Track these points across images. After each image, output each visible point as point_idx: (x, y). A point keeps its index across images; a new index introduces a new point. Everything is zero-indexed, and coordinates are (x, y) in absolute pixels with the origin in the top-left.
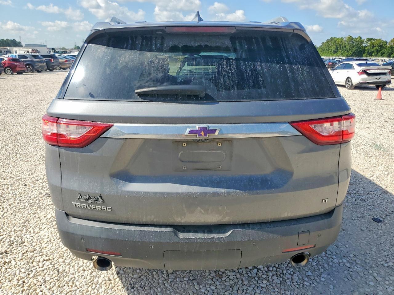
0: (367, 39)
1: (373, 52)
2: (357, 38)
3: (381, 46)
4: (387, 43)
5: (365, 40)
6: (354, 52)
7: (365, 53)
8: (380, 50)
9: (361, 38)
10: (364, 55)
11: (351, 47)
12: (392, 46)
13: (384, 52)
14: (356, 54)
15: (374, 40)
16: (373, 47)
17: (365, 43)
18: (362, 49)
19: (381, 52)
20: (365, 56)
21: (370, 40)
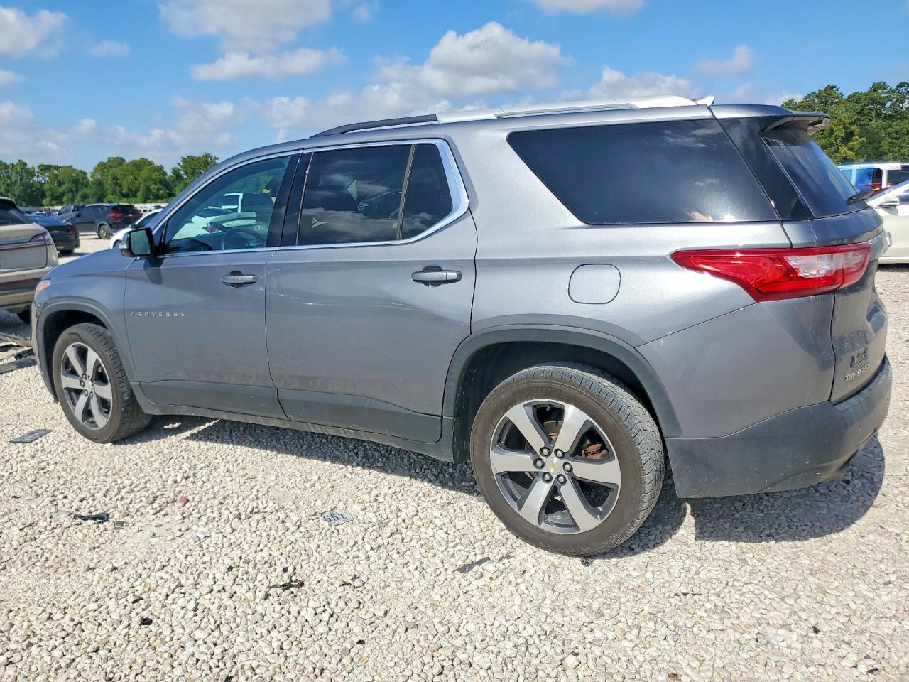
0: (39, 166)
1: (62, 195)
2: (15, 163)
3: (76, 182)
4: (85, 174)
5: (37, 169)
6: (19, 197)
7: (46, 197)
8: (77, 191)
9: (25, 164)
10: (45, 201)
11: (8, 185)
12: (98, 180)
13: (87, 194)
14: (24, 200)
15: (57, 168)
16: (60, 184)
17: (38, 176)
18: (37, 189)
19: (80, 193)
20: (48, 204)
21: (46, 168)
